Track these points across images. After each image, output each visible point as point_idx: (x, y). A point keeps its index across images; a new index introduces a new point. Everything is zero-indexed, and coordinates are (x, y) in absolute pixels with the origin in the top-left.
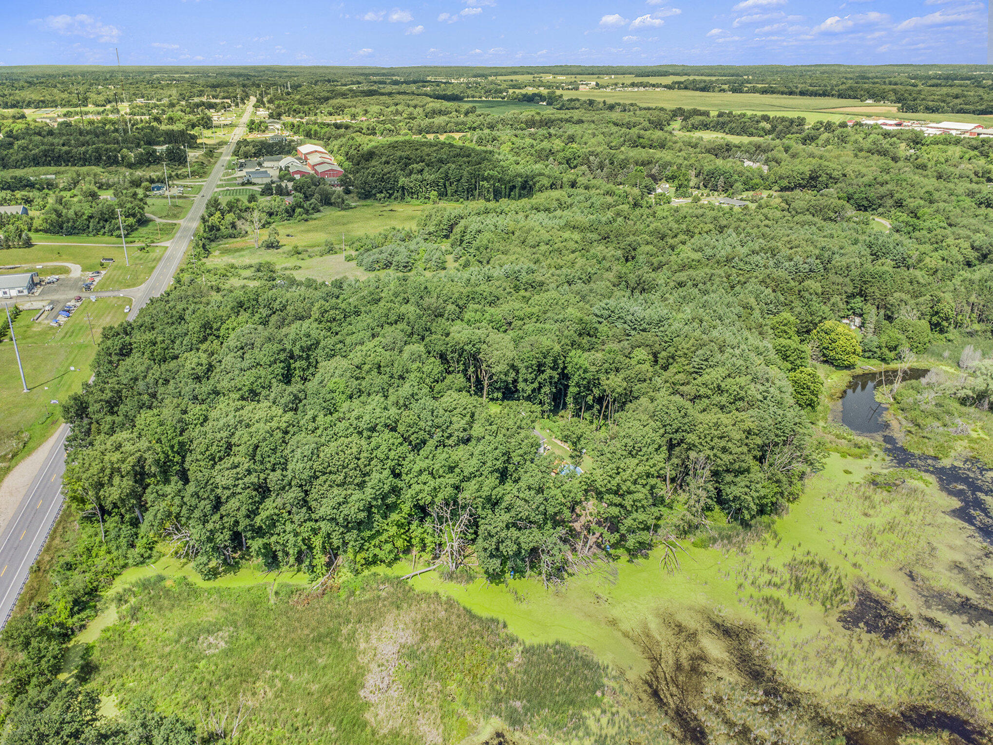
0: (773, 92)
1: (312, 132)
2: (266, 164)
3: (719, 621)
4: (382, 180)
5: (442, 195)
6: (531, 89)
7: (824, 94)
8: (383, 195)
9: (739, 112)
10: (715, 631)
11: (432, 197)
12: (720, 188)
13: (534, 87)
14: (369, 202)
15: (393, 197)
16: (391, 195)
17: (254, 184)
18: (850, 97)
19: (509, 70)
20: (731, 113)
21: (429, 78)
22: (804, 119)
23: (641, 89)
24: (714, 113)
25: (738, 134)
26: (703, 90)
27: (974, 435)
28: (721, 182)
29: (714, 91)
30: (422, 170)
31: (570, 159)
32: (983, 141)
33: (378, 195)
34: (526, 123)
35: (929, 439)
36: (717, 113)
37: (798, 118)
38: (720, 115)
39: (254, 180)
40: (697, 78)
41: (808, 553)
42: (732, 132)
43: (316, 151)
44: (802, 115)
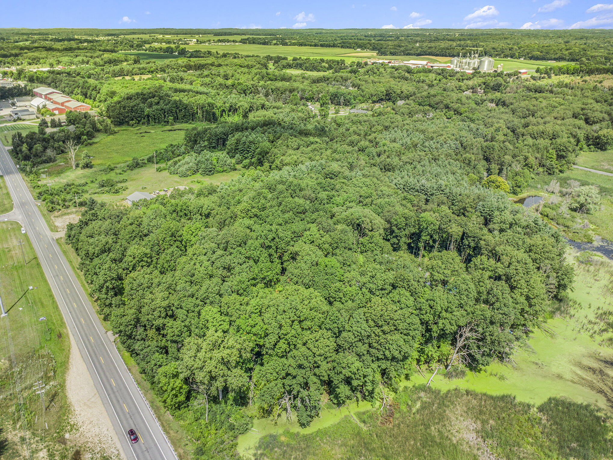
0: (305, 45)
1: (35, 78)
2: (18, 104)
3: (603, 359)
4: (132, 111)
5: (176, 119)
6: (156, 44)
7: (334, 46)
8: (134, 122)
9: (305, 58)
10: (607, 366)
11: (170, 121)
12: (342, 104)
13: (158, 42)
14: (124, 128)
15: (141, 123)
16: (139, 121)
17: (24, 120)
18: (348, 47)
19: (129, 32)
20: (300, 58)
21: (76, 37)
22: (344, 61)
23: (227, 43)
24: (290, 58)
25: (311, 71)
26: (265, 43)
27: (592, 228)
28: (342, 100)
29: (270, 45)
30: (158, 103)
31: (245, 90)
32: (442, 70)
33: (131, 122)
34: (185, 67)
35: (577, 233)
36: (292, 58)
37: (341, 60)
38: (295, 59)
39: (22, 117)
40: (255, 37)
41: (599, 308)
42: (307, 69)
43: (54, 92)
44: (343, 58)
